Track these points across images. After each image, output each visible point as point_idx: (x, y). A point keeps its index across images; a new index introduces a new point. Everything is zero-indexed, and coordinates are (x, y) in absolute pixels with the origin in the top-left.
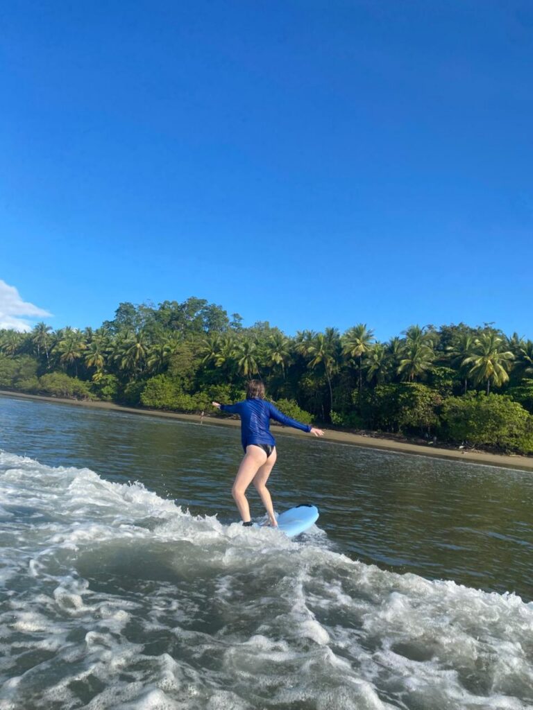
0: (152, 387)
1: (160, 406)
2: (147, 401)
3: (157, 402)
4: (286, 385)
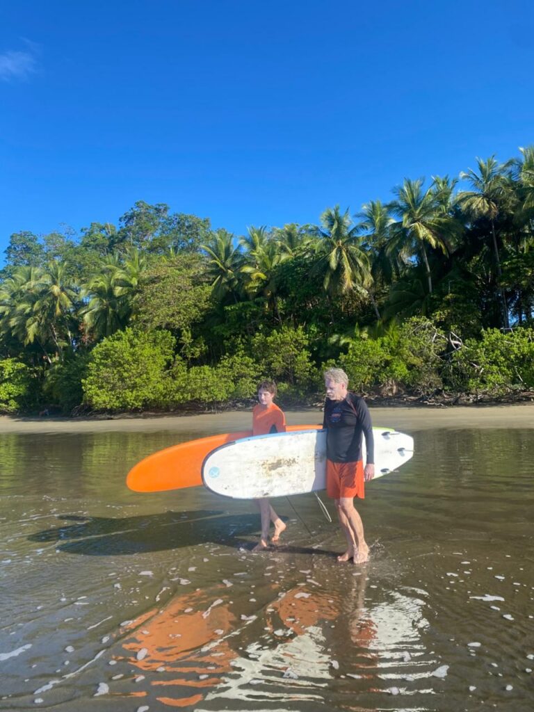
0: (109, 362)
1: (139, 404)
2: (101, 398)
3: (130, 396)
4: (448, 303)
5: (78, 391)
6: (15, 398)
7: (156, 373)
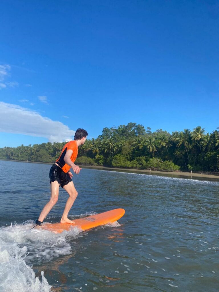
0: (116, 159)
2: (114, 165)
3: (118, 165)
4: (168, 155)
5: (111, 164)
6: (102, 163)
7: (122, 161)
